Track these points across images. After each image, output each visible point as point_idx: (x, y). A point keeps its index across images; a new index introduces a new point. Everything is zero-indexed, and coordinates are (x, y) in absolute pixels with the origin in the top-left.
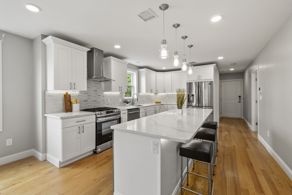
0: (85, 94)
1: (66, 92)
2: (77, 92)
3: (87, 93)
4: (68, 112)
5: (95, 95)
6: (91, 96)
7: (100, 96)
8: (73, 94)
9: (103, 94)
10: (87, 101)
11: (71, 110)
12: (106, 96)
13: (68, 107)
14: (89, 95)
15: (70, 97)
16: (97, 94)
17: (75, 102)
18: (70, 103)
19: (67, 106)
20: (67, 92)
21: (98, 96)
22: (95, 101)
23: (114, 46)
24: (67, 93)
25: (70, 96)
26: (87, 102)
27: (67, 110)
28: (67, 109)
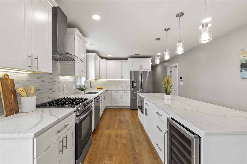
0: (38, 78)
1: (4, 73)
2: (24, 75)
3: (40, 77)
4: (12, 114)
5: (51, 80)
6: (44, 81)
7: (55, 81)
8: (17, 77)
9: (59, 79)
10: (40, 90)
11: (17, 109)
12: (62, 81)
13: (10, 105)
14: (43, 80)
15: (14, 84)
16: (52, 78)
17: (24, 94)
18: (14, 95)
19: (8, 103)
20: (8, 73)
21: (53, 81)
22: (49, 90)
23: (92, 15)
24: (7, 75)
25: (12, 80)
26: (40, 92)
27: (10, 111)
28: (9, 109)
